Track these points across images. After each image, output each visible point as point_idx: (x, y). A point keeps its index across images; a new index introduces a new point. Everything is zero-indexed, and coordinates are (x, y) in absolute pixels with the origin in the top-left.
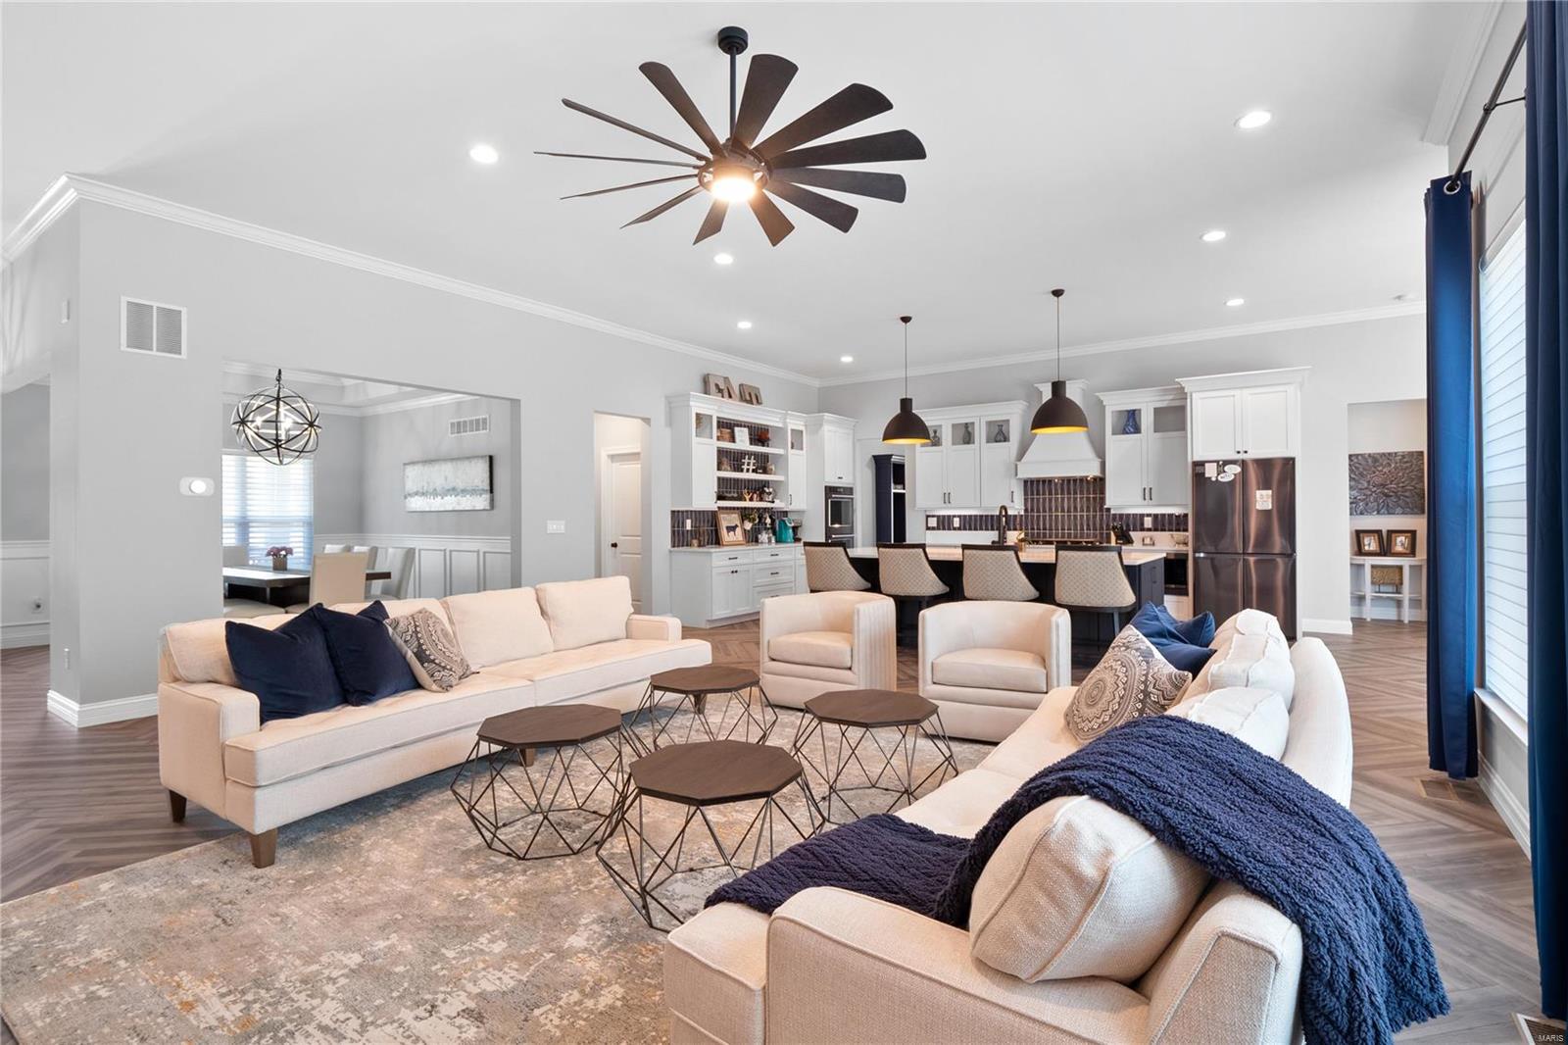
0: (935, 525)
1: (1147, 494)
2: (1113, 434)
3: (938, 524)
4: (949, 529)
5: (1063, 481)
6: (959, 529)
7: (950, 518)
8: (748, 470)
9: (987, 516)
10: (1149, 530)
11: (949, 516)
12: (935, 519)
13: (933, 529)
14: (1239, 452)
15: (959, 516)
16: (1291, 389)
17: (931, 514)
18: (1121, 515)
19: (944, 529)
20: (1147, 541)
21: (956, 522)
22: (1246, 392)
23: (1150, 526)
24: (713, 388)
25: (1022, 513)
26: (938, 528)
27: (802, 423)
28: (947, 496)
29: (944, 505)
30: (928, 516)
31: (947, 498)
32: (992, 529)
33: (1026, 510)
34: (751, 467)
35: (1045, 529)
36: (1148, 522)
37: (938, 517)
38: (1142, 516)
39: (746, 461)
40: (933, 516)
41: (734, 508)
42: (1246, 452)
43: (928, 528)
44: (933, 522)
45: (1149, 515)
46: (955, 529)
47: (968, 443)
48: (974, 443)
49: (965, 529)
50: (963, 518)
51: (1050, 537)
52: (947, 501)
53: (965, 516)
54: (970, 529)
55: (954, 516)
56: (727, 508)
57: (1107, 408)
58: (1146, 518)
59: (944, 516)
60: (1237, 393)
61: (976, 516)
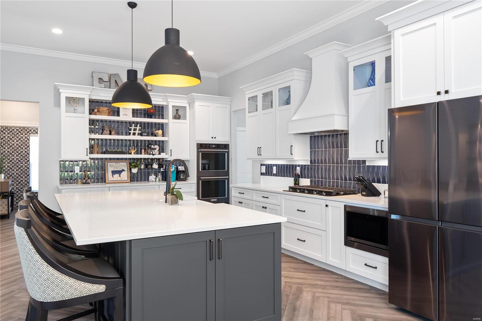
0: (265, 172)
1: (379, 147)
2: (355, 88)
4: (271, 175)
7: (272, 167)
8: (134, 134)
12: (265, 167)
14: (439, 93)
15: (276, 165)
17: (264, 163)
21: (275, 170)
24: (96, 81)
25: (309, 164)
26: (266, 174)
27: (186, 102)
28: (259, 150)
29: (259, 157)
30: (262, 165)
31: (259, 152)
32: (293, 176)
33: (311, 161)
34: (137, 132)
37: (266, 165)
39: (133, 128)
41: (122, 159)
42: (447, 92)
44: (264, 170)
49: (279, 175)
50: (278, 167)
52: (259, 154)
53: (279, 165)
55: (274, 165)
56: (114, 159)
57: (349, 64)
59: (269, 165)
61: (284, 166)
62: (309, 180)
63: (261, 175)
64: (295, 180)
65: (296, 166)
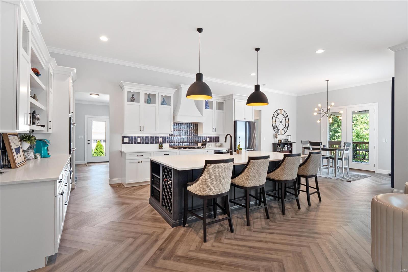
0: (128, 141)
1: (214, 130)
3: (129, 140)
4: (135, 143)
6: (140, 143)
7: (135, 138)
9: (153, 137)
11: (135, 137)
13: (126, 143)
14: (244, 119)
15: (140, 137)
17: (125, 136)
18: (201, 137)
19: (132, 143)
20: (210, 146)
21: (139, 140)
23: (209, 141)
25: (168, 136)
26: (129, 143)
30: (123, 137)
32: (156, 143)
35: (177, 142)
37: (129, 137)
40: (126, 137)
43: (123, 143)
44: (126, 140)
45: (208, 137)
46: (138, 143)
47: (150, 103)
48: (155, 103)
49: (143, 143)
50: (142, 138)
54: (146, 143)
55: (138, 137)
58: (207, 138)
59: (132, 137)
61: (148, 137)
62: (168, 144)
63: (123, 144)
64: (160, 145)
65: (158, 137)
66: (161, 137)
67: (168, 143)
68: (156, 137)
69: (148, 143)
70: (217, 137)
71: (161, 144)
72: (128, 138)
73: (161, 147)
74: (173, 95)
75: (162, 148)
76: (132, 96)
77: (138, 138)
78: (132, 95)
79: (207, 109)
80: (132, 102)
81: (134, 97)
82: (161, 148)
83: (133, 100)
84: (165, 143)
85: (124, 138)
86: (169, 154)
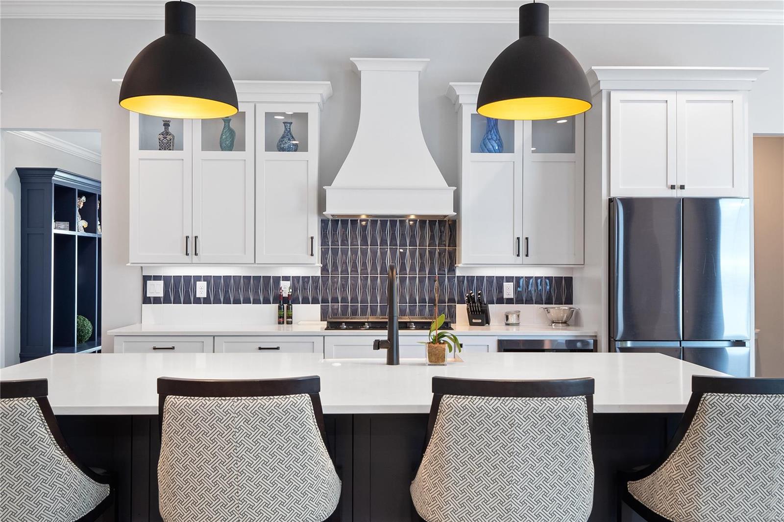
0: (160, 294)
1: (522, 247)
2: (473, 151)
3: (166, 292)
4: (187, 301)
5: (384, 223)
6: (207, 301)
7: (189, 282)
9: (257, 278)
10: (510, 301)
11: (187, 279)
13: (157, 300)
14: (673, 187)
15: (206, 279)
16: (737, 98)
17: (152, 274)
18: (471, 279)
19: (177, 301)
20: (512, 319)
21: (201, 289)
22: (683, 97)
23: (512, 296)
25: (319, 274)
26: (166, 300)
28: (191, 242)
29: (187, 259)
30: (146, 279)
31: (191, 247)
32: (267, 301)
33: (324, 269)
35: (355, 300)
36: (509, 290)
37: (167, 279)
38: (500, 280)
40: (155, 276)
42: (682, 187)
43: (146, 300)
44: (156, 289)
45: (509, 279)
46: (198, 301)
47: (230, 148)
48: (242, 148)
49: (217, 301)
50: (213, 282)
51: (364, 313)
52: (191, 250)
53: (217, 278)
54: (227, 301)
55: (198, 278)
57: (464, 108)
58: (505, 284)
59: (177, 278)
60: (670, 97)
61: (237, 278)
62: (317, 307)
63: (144, 303)
64: (280, 308)
65: (277, 280)
66: (286, 278)
67: (315, 301)
68: (267, 279)
69: (237, 302)
70: (559, 279)
71: (285, 305)
72: (161, 283)
73: (285, 318)
74: (317, 106)
75: (288, 323)
76: (162, 129)
77: (198, 283)
78: (164, 125)
79: (490, 151)
80: (163, 152)
81: (170, 129)
82: (283, 323)
83: (165, 141)
84: (306, 301)
85: (148, 282)
86: (278, 348)
